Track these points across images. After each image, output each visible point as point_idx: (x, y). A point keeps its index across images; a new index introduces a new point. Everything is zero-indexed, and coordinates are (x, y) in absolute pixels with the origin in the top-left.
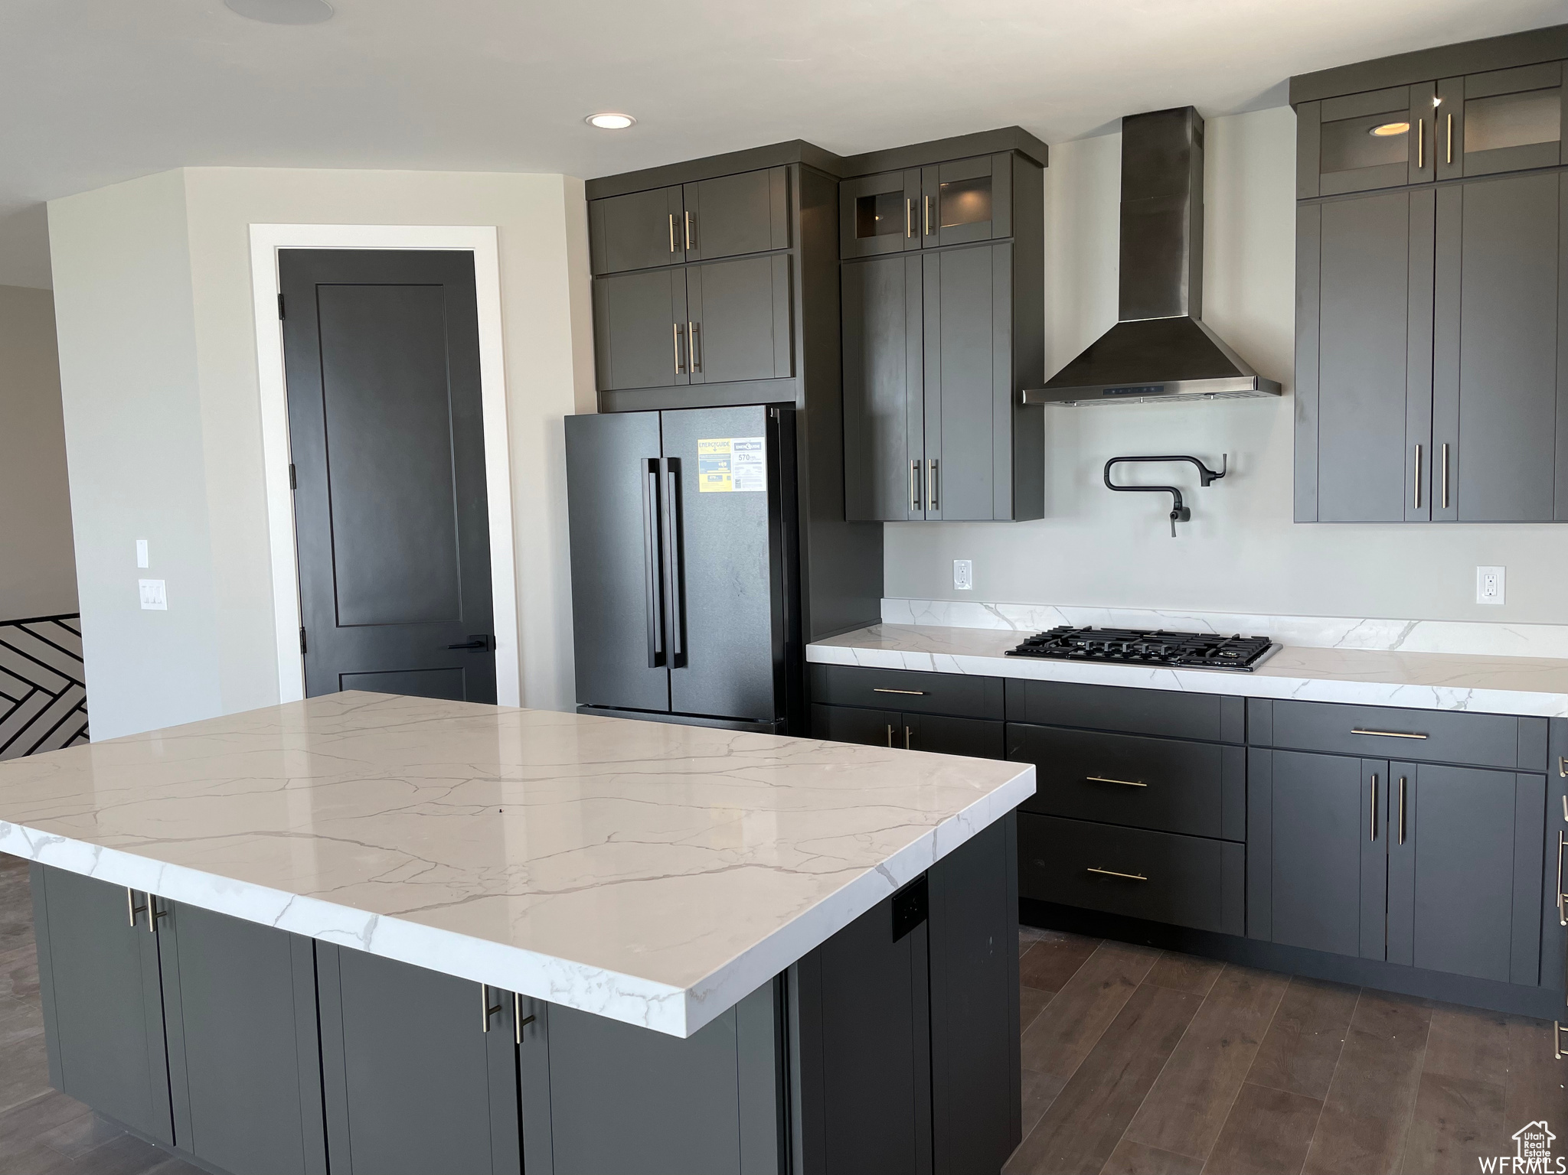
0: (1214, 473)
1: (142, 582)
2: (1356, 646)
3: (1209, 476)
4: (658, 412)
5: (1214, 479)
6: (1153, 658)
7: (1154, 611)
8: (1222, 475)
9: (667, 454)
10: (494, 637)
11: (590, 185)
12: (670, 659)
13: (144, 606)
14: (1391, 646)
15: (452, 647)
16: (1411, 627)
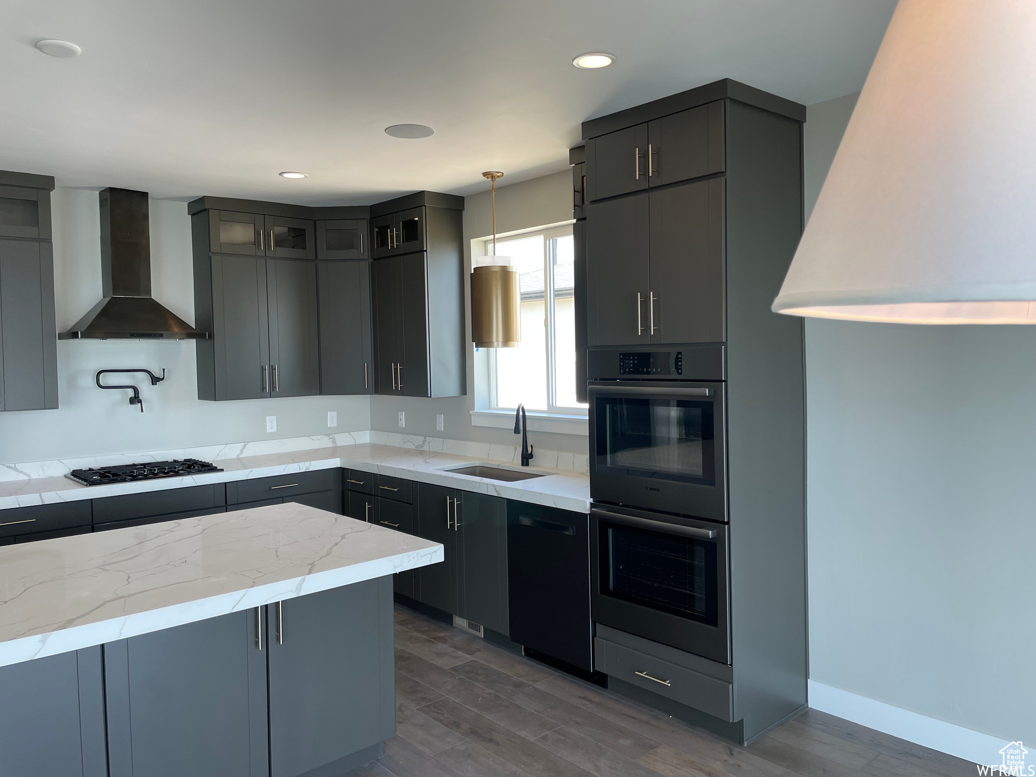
0: (159, 378)
2: (223, 458)
3: (155, 380)
5: (159, 381)
6: (139, 477)
7: (123, 454)
8: (162, 379)
14: (238, 455)
16: (245, 446)
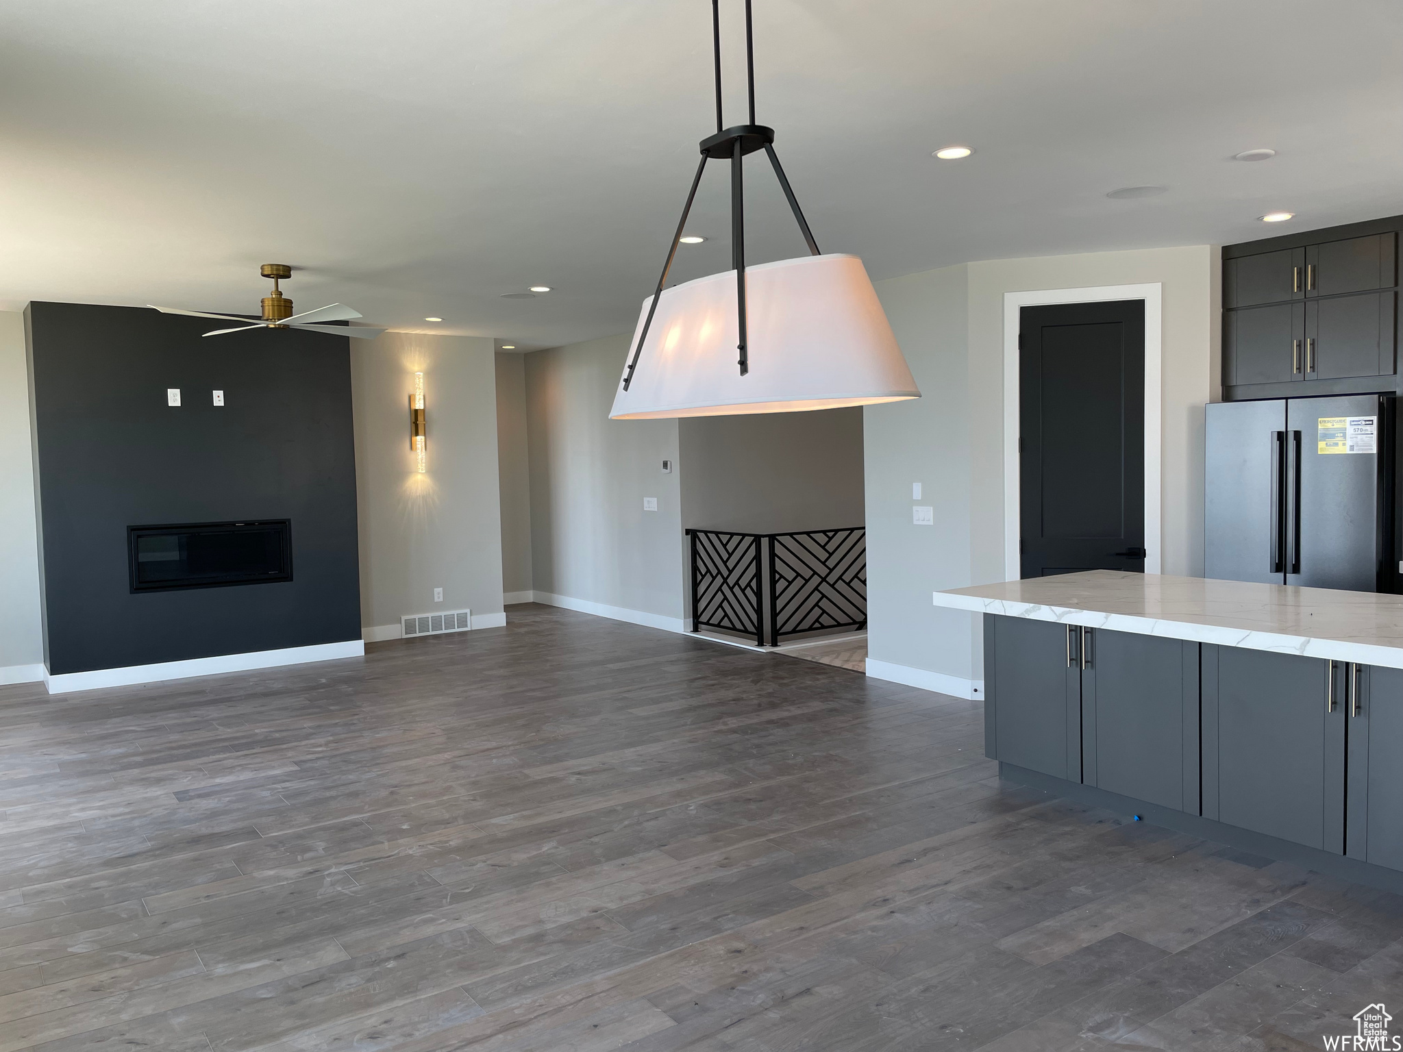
1: (915, 508)
4: (1284, 400)
9: (1291, 429)
10: (1145, 550)
11: (1226, 250)
12: (1289, 567)
13: (915, 522)
15: (1117, 554)
